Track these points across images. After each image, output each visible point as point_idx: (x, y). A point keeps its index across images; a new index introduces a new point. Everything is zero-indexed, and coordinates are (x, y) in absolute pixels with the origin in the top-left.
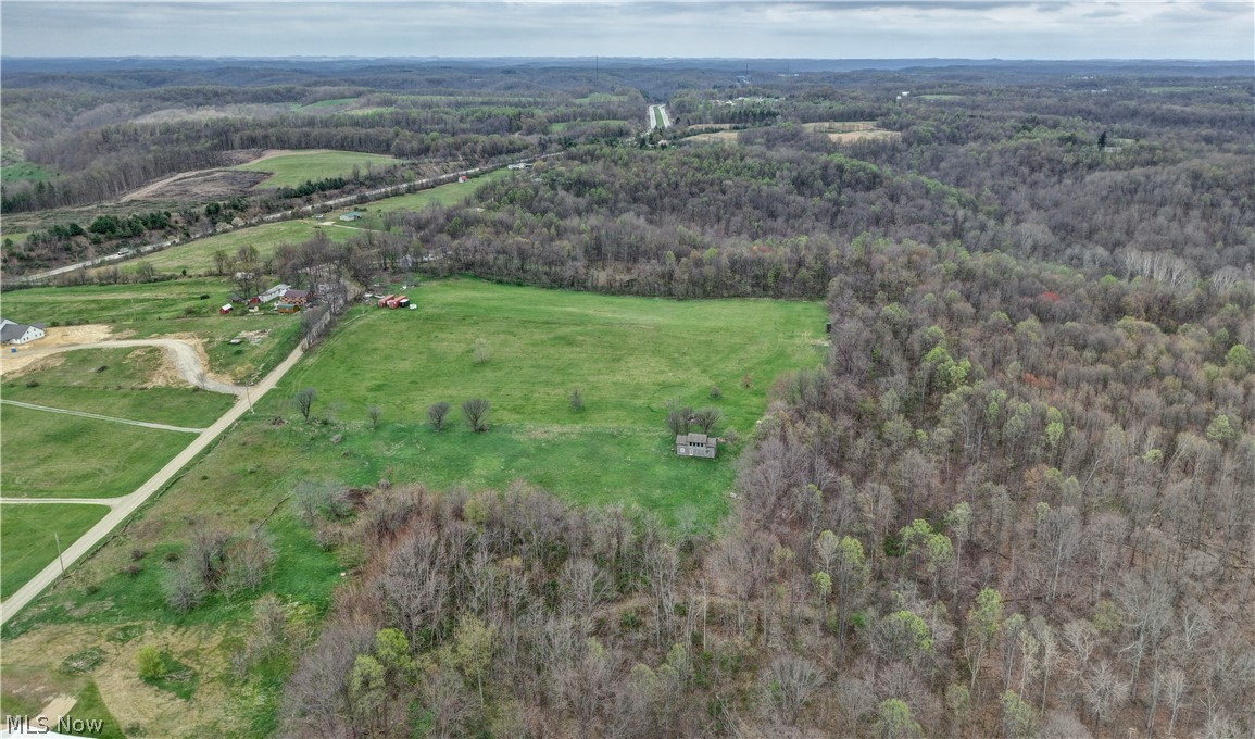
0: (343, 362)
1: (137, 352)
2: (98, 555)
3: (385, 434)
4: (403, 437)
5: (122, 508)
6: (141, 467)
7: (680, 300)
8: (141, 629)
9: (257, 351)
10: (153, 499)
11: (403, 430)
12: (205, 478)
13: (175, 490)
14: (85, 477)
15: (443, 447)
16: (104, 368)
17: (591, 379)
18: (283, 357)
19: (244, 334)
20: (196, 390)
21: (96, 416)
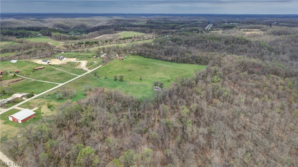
0: (107, 68)
1: (77, 63)
2: (53, 91)
3: (107, 80)
4: (110, 81)
5: (61, 85)
6: (67, 80)
7: (178, 63)
8: (52, 101)
9: (95, 64)
10: (65, 84)
11: (110, 80)
12: (75, 82)
13: (69, 84)
14: (59, 80)
15: (115, 83)
16: (71, 65)
17: (147, 75)
18: (98, 66)
19: (94, 61)
20: (82, 69)
21: (66, 72)
